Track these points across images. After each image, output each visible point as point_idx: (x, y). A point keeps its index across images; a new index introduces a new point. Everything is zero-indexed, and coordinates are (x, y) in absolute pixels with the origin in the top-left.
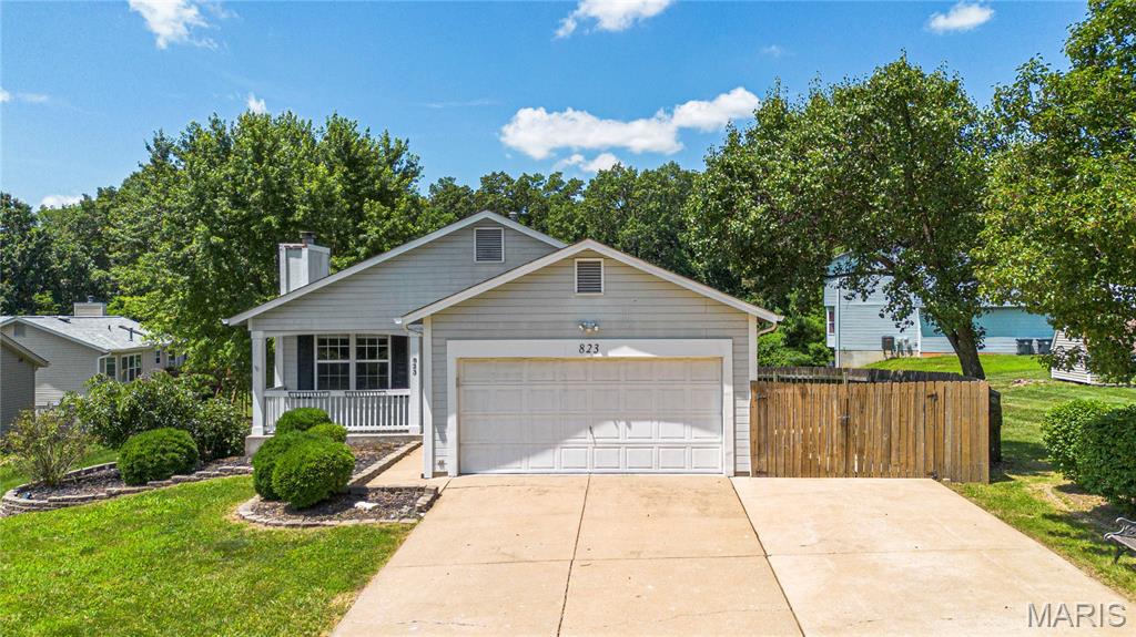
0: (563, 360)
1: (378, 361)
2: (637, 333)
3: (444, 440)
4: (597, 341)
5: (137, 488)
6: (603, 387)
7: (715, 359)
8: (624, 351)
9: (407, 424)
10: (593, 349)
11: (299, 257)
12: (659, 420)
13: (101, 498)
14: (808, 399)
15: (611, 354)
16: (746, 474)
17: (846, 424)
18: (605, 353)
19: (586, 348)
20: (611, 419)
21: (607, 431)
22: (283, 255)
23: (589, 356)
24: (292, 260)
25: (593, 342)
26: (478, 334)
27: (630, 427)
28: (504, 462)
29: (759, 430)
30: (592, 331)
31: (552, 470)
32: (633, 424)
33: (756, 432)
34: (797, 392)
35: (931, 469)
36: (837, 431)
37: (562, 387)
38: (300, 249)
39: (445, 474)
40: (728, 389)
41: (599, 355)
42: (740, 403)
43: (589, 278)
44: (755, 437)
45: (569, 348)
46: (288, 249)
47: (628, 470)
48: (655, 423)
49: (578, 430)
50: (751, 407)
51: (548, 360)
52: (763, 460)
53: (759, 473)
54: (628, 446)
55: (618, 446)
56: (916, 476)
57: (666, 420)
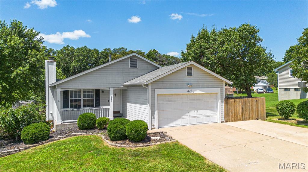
0: (182, 94)
1: (90, 98)
2: (200, 87)
3: (154, 118)
4: (192, 89)
5: (35, 145)
6: (191, 101)
7: (215, 93)
8: (198, 91)
9: (109, 117)
10: (191, 91)
11: (52, 65)
12: (204, 110)
13: (22, 150)
14: (236, 102)
15: (195, 92)
16: (223, 122)
17: (242, 108)
18: (193, 92)
19: (189, 91)
20: (193, 110)
21: (193, 113)
22: (46, 64)
23: (190, 93)
24: (50, 66)
25: (191, 89)
26: (162, 87)
27: (197, 111)
28: (168, 123)
29: (226, 111)
30: (191, 86)
31: (180, 125)
32: (198, 111)
33: (225, 112)
34: (234, 101)
35: (257, 118)
36: (241, 109)
37: (182, 102)
38: (53, 62)
39: (155, 128)
40: (220, 101)
41: (192, 93)
42: (222, 104)
43: (189, 71)
44: (225, 113)
45: (184, 91)
46: (48, 62)
47: (197, 123)
48: (203, 110)
49: (185, 113)
50: (224, 105)
51: (179, 94)
52: (227, 118)
53: (226, 121)
54: (198, 117)
55: (195, 117)
56: (254, 119)
57: (205, 109)
